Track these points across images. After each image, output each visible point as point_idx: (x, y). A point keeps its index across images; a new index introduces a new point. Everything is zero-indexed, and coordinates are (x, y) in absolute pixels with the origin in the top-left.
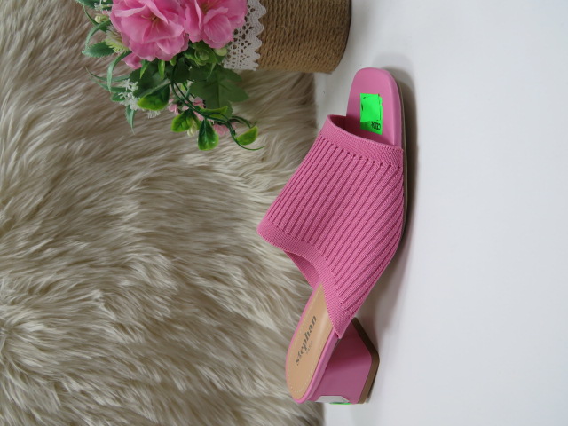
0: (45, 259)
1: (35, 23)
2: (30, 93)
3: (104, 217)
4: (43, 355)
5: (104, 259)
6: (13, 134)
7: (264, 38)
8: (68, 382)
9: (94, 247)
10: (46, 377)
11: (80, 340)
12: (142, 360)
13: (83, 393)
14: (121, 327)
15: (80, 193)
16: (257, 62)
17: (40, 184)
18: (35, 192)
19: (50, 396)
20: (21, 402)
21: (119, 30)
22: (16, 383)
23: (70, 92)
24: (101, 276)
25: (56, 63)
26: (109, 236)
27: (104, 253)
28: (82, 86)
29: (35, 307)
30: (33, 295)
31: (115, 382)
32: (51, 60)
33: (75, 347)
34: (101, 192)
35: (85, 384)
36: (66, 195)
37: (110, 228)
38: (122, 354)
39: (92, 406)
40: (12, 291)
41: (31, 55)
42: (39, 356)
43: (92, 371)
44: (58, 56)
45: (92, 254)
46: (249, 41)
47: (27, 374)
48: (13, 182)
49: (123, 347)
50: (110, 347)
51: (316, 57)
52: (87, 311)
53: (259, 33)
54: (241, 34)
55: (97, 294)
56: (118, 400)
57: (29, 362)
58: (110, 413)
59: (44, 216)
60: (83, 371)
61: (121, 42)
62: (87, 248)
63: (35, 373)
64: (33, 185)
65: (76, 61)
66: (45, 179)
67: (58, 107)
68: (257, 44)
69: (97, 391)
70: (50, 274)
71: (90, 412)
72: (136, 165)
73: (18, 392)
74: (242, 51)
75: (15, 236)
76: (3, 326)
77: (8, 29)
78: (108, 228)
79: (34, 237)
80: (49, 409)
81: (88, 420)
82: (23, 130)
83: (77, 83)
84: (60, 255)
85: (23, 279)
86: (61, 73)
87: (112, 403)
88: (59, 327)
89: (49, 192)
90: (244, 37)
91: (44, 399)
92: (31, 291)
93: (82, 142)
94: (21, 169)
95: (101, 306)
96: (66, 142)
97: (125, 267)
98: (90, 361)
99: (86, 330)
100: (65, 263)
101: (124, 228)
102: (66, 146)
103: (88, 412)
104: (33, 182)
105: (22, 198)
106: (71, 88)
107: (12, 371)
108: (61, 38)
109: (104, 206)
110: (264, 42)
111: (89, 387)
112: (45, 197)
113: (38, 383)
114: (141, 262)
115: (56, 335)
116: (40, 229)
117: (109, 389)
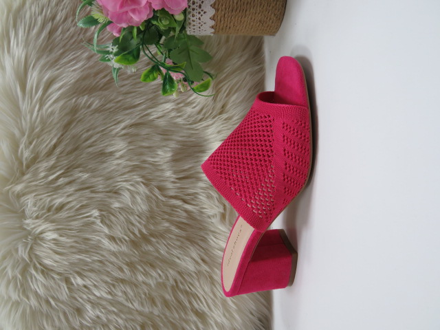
0: (59, 186)
1: (52, 9)
2: (48, 62)
3: (102, 154)
4: (57, 257)
5: (101, 186)
6: (36, 93)
7: (216, 6)
8: (75, 278)
9: (94, 177)
10: (59, 274)
11: (83, 247)
12: (127, 264)
13: (85, 286)
14: (112, 238)
15: (84, 136)
16: (212, 27)
17: (55, 129)
18: (52, 136)
19: (62, 287)
20: (41, 291)
21: (101, 4)
22: (38, 277)
23: (77, 60)
24: (99, 199)
25: (67, 38)
26: (105, 168)
27: (101, 182)
28: (86, 55)
29: (52, 222)
30: (50, 212)
31: (108, 280)
32: (63, 36)
33: (79, 252)
34: (99, 135)
35: (87, 280)
36: (74, 137)
37: (106, 162)
38: (113, 259)
39: (92, 297)
40: (36, 209)
41: (49, 33)
42: (54, 258)
43: (92, 271)
44: (69, 33)
45: (92, 183)
46: (205, 10)
47: (46, 271)
48: (36, 128)
49: (114, 254)
50: (105, 253)
51: (260, 21)
52: (89, 225)
53: (212, 2)
54: (198, 4)
55: (96, 213)
56: (110, 293)
57: (47, 262)
58: (104, 303)
59: (58, 153)
60: (86, 270)
61: (102, 13)
62: (89, 177)
63: (52, 270)
64: (50, 131)
65: (81, 36)
66: (59, 125)
67: (68, 72)
68: (211, 12)
69: (95, 286)
70: (62, 196)
71: (89, 301)
72: (125, 115)
73: (39, 283)
74: (200, 19)
75: (38, 168)
76: (30, 235)
77: (33, 14)
78: (104, 162)
79: (52, 169)
80: (61, 298)
81: (88, 307)
82: (43, 89)
83: (82, 53)
84: (70, 183)
85: (43, 200)
86: (71, 46)
87: (105, 295)
88: (68, 236)
89: (62, 135)
90: (200, 7)
91: (57, 290)
92: (49, 210)
93: (86, 98)
94: (42, 118)
95: (98, 221)
96: (73, 98)
97: (116, 193)
98: (91, 263)
99: (88, 239)
100: (73, 189)
101: (116, 162)
102: (74, 100)
103: (88, 301)
104: (50, 128)
105: (43, 139)
106: (78, 56)
107: (36, 269)
108: (70, 19)
109: (102, 146)
110: (217, 10)
111: (90, 283)
112: (58, 139)
113: (53, 278)
114: (128, 190)
115: (67, 243)
116: (55, 163)
117: (104, 285)
